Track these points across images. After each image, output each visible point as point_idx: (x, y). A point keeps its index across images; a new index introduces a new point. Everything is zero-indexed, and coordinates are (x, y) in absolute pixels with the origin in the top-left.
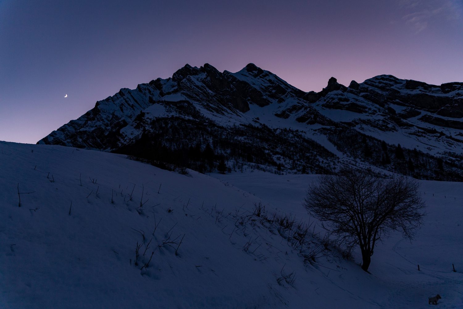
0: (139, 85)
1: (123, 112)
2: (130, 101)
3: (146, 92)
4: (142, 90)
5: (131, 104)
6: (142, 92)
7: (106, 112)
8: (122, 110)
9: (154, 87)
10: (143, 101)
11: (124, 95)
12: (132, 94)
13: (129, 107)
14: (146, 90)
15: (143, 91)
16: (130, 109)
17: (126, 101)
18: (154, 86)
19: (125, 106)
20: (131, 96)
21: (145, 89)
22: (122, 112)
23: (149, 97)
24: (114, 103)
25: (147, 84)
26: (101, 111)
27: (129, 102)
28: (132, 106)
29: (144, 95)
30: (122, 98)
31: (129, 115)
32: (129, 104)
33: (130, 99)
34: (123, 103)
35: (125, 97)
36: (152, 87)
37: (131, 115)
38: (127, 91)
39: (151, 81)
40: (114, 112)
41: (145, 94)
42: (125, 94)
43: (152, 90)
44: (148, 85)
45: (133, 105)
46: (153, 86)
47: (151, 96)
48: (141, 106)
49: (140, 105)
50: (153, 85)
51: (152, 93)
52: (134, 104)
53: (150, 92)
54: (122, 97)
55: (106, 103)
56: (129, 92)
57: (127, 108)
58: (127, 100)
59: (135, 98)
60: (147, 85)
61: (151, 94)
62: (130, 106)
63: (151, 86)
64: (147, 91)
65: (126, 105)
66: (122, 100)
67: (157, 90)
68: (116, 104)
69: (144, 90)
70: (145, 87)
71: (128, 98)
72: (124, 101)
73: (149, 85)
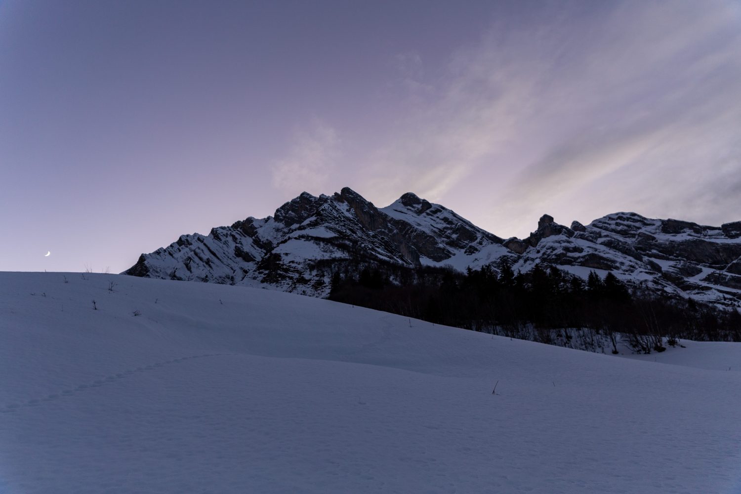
0: (213, 229)
1: (191, 272)
2: (203, 252)
3: (227, 239)
4: (221, 237)
5: (205, 257)
6: (221, 240)
7: (158, 271)
8: (189, 269)
9: (240, 232)
10: (224, 253)
11: (191, 244)
12: (205, 241)
13: (201, 263)
14: (227, 237)
15: (223, 239)
16: (204, 266)
17: (196, 254)
18: (241, 230)
19: (194, 262)
20: (205, 244)
21: (226, 235)
22: (189, 272)
23: (236, 247)
24: (173, 257)
25: (228, 227)
26: (151, 270)
27: (202, 255)
28: (208, 262)
29: (224, 244)
30: (187, 249)
31: (203, 276)
32: (201, 259)
33: (202, 250)
34: (191, 257)
35: (193, 247)
36: (236, 233)
37: (207, 276)
38: (196, 238)
39: (236, 223)
40: (175, 272)
41: (226, 243)
42: (193, 243)
43: (237, 236)
44: (230, 230)
45: (208, 259)
46: (238, 231)
47: (239, 245)
48: (222, 262)
49: (220, 260)
50: (239, 229)
51: (240, 242)
52: (210, 259)
53: (235, 239)
54: (187, 247)
55: (158, 257)
56: (199, 239)
57: (198, 264)
58: (198, 251)
59: (211, 248)
60: (228, 229)
61: (236, 243)
62: (203, 262)
63: (235, 230)
64: (230, 239)
65: (196, 259)
66: (187, 252)
67: (245, 237)
68: (177, 259)
69: (225, 237)
70: (225, 232)
71: (199, 248)
72: (193, 252)
73: (232, 229)
